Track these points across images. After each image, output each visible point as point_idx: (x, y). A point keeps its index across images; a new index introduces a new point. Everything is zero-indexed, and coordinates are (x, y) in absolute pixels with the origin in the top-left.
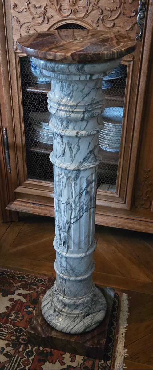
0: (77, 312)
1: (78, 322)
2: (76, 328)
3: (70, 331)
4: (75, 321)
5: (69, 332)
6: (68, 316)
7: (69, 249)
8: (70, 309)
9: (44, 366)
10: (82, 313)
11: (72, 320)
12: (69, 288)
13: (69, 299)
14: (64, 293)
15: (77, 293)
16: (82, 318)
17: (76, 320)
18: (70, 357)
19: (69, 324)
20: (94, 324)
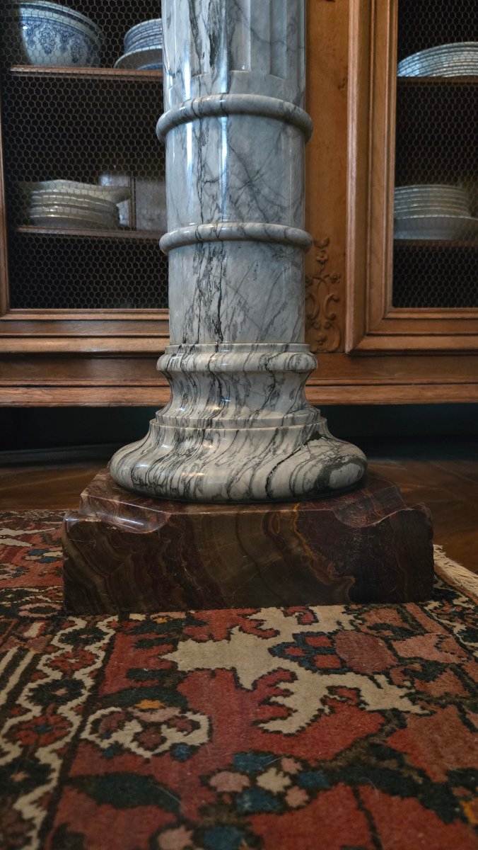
0: (277, 416)
1: (290, 450)
2: (290, 466)
3: (268, 480)
4: (275, 451)
5: (264, 482)
6: (242, 432)
7: (236, 72)
8: (244, 409)
9: (176, 654)
10: (293, 422)
11: (261, 449)
12: (237, 292)
13: (240, 349)
14: (218, 331)
15: (267, 320)
16: (300, 441)
17: (278, 447)
18: (286, 615)
19: (257, 460)
20: (351, 461)
